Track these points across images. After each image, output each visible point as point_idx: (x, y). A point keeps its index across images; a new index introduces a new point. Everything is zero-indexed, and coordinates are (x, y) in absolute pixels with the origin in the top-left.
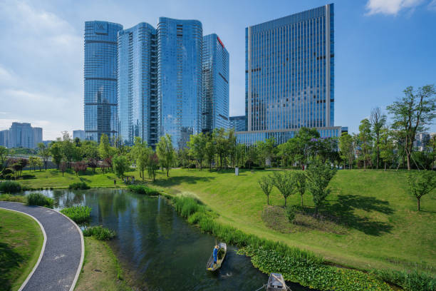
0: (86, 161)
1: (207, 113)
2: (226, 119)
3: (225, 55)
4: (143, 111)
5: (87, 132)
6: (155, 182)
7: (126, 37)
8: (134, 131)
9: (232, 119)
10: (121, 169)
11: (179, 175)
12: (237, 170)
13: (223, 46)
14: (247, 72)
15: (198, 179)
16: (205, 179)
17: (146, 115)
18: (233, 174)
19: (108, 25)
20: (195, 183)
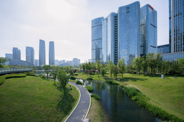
0: (92, 70)
1: (143, 46)
2: (156, 48)
3: (154, 13)
4: (112, 49)
5: (92, 59)
6: (116, 79)
7: (105, 21)
8: (108, 58)
9: (159, 47)
10: (103, 73)
11: (127, 77)
12: (162, 76)
13: (152, 9)
14: (170, 18)
15: (138, 79)
16: (142, 80)
17: (113, 51)
18: (160, 78)
19: (99, 18)
20: (136, 81)
